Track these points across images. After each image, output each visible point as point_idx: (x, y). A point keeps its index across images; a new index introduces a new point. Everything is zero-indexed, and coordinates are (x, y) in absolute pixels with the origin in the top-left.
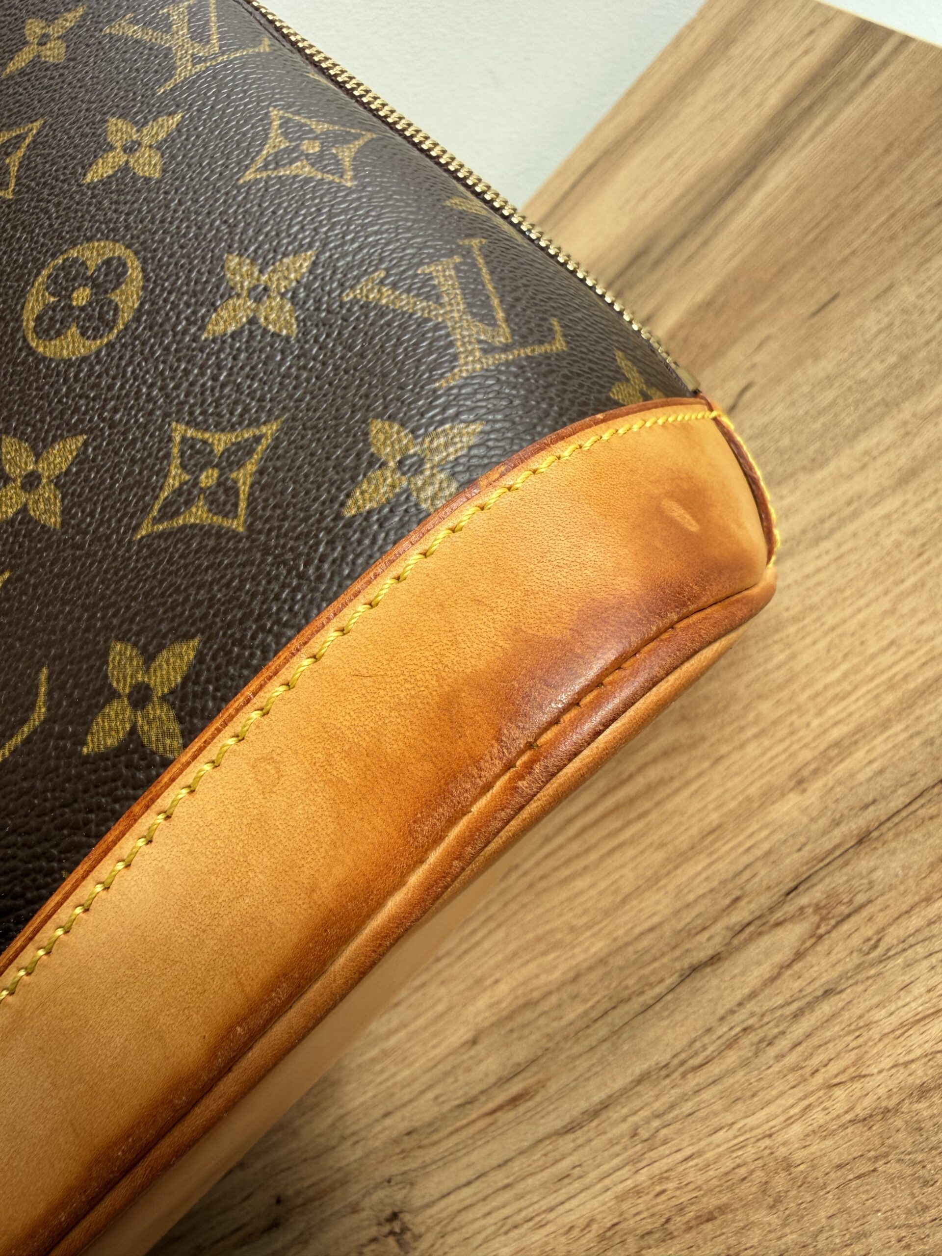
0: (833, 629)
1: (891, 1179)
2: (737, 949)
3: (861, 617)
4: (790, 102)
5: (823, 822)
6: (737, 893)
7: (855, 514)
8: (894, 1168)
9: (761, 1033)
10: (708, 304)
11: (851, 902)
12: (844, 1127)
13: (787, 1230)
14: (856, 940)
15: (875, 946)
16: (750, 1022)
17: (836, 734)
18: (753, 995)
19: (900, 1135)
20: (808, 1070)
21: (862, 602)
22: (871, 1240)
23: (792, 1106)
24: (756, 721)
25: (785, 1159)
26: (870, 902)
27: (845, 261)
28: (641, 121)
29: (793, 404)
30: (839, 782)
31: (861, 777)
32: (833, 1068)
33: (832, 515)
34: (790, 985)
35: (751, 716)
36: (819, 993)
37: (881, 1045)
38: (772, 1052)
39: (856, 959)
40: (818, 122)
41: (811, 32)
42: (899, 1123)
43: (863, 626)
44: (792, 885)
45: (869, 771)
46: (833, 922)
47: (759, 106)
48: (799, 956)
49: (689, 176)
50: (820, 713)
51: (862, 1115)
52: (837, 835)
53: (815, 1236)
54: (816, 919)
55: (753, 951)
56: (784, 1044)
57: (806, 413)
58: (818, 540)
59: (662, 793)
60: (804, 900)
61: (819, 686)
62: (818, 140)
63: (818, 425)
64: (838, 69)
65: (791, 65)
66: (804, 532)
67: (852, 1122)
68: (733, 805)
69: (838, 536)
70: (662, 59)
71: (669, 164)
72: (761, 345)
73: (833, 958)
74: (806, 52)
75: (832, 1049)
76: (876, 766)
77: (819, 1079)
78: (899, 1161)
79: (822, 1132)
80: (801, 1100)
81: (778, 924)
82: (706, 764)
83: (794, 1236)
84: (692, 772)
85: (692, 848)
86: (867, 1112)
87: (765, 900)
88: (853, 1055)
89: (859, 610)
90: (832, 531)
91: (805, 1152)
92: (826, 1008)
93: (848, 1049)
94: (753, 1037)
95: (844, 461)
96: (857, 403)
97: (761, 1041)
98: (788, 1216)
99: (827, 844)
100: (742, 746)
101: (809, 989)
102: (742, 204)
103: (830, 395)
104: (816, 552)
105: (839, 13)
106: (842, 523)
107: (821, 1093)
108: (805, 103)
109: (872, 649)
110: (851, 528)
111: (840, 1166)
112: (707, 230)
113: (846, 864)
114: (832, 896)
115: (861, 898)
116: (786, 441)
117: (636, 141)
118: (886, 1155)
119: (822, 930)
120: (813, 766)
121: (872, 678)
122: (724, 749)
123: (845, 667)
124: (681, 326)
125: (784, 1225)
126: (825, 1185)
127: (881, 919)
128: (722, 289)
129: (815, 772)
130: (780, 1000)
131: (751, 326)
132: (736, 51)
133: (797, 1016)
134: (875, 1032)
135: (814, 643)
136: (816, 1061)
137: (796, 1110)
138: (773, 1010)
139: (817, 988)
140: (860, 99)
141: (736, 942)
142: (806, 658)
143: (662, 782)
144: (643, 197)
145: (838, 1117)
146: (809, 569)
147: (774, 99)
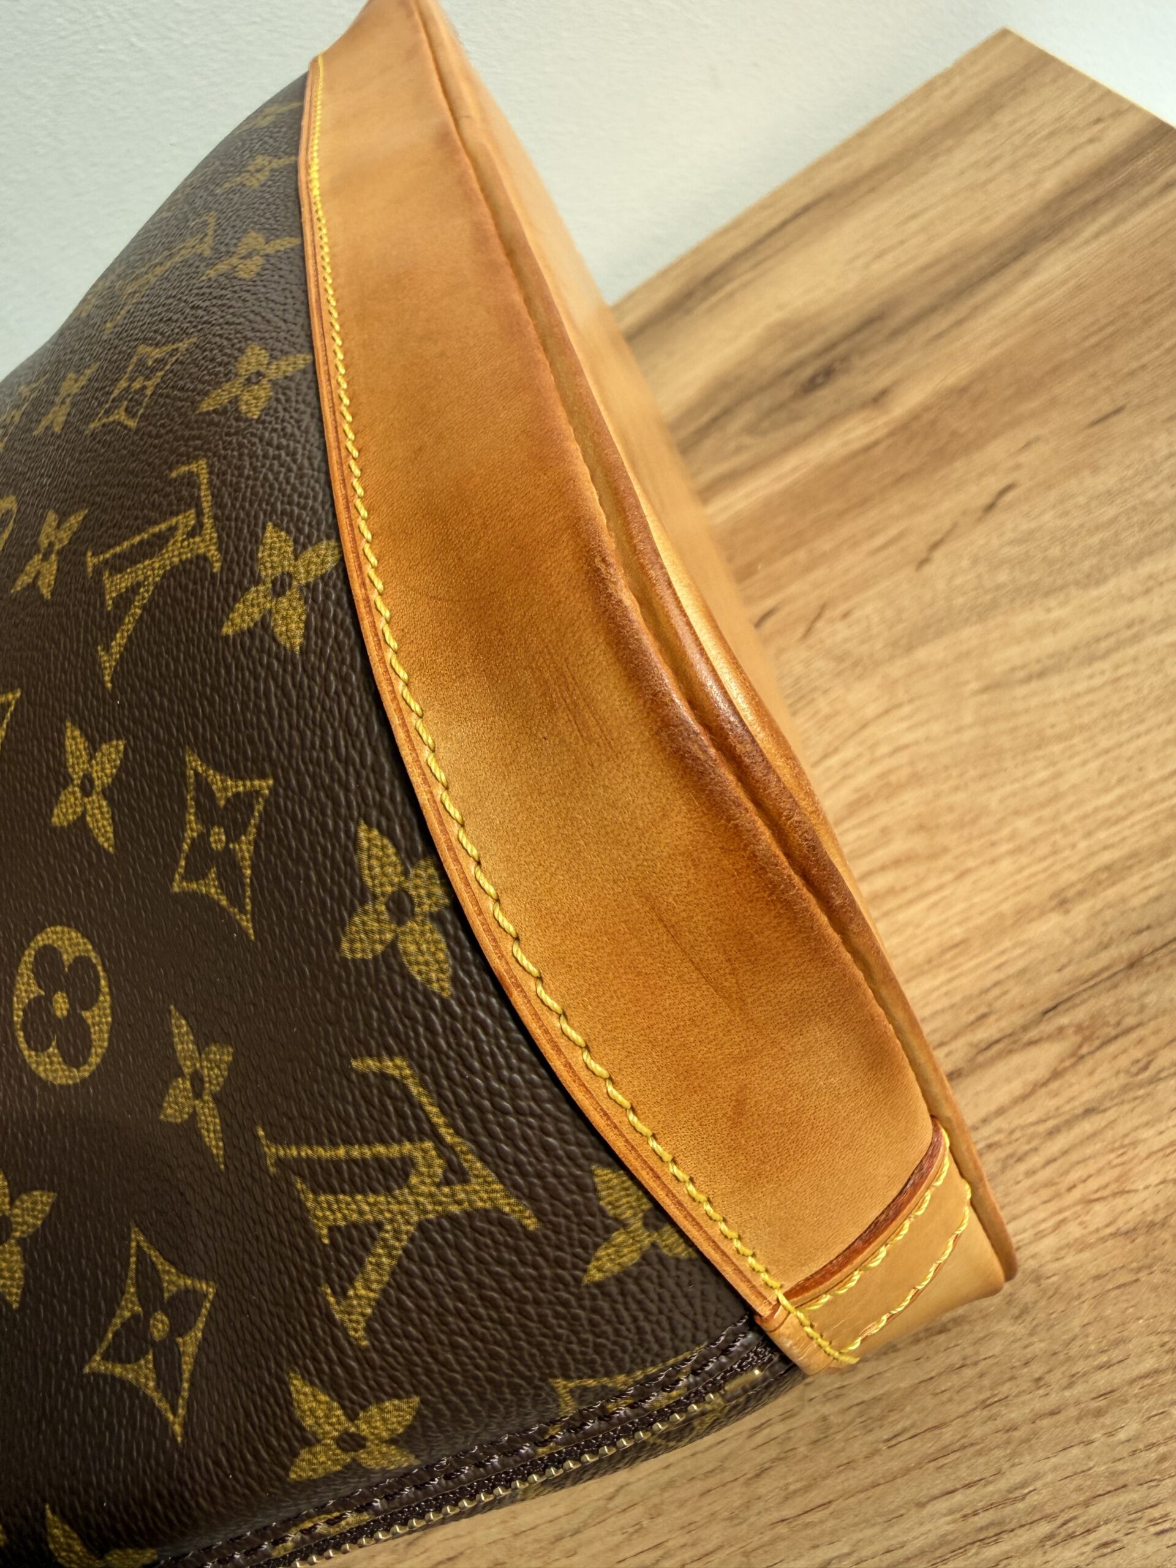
0: (1107, 751)
1: (1155, 1288)
2: (982, 1066)
3: (1141, 742)
4: (1069, 191)
5: (1088, 944)
6: (983, 1009)
7: (1136, 638)
8: (1157, 1278)
9: (1009, 1150)
10: (961, 391)
11: (1118, 1024)
12: (1104, 1240)
13: (1035, 1339)
14: (1124, 1061)
15: (1146, 1068)
16: (996, 1138)
17: (1106, 857)
18: (1001, 1111)
19: (1168, 1247)
20: (1063, 1187)
21: (1142, 728)
22: (1130, 1346)
23: (1044, 1220)
24: (1012, 837)
25: (1033, 1271)
26: (1140, 1025)
27: (1132, 374)
28: (876, 170)
29: (1066, 513)
30: (1110, 906)
31: (1136, 902)
32: (1093, 1184)
33: (1108, 635)
34: (1044, 1104)
35: (1006, 831)
36: (1079, 1111)
37: (1147, 1163)
38: (1022, 1168)
39: (1123, 1079)
40: (1105, 219)
41: (1098, 121)
42: (1165, 1235)
43: (1142, 751)
44: (1050, 1004)
45: (1143, 898)
46: (1097, 1043)
47: (1032, 185)
48: (1056, 1075)
49: (941, 245)
50: (1088, 834)
51: (1124, 1229)
52: (1104, 958)
53: (1068, 1344)
54: (1078, 1039)
55: (1002, 1068)
56: (1035, 1160)
57: (1082, 526)
58: (1091, 659)
59: (891, 903)
60: (1064, 1020)
61: (1089, 807)
62: (1103, 239)
63: (1095, 540)
64: (1130, 169)
65: (1074, 150)
66: (1075, 648)
67: (1114, 1235)
68: (981, 920)
69: (1117, 657)
70: (907, 103)
71: (914, 225)
72: (1028, 445)
73: (1096, 1078)
74: (1091, 141)
75: (1092, 1167)
76: (1152, 892)
77: (1076, 1194)
78: (1165, 1271)
79: (1081, 1246)
80: (1054, 1214)
81: (1032, 1043)
82: (949, 876)
83: (1042, 1345)
84: (931, 883)
85: (929, 961)
86: (1131, 1225)
87: (1017, 1019)
88: (1116, 1172)
89: (1138, 736)
90: (1107, 653)
91: (1057, 1265)
92: (1087, 1126)
93: (1110, 1165)
94: (1001, 1153)
95: (1126, 581)
96: (1142, 525)
97: (1010, 1156)
98: (1036, 1326)
99: (1095, 965)
100: (993, 861)
101: (1067, 1108)
102: (1007, 290)
103: (1110, 512)
104: (1088, 671)
105: (1133, 108)
106: (1119, 646)
107: (1078, 1208)
108: (1089, 196)
109: (1153, 774)
110: (1131, 651)
111: (1097, 1278)
112: (962, 309)
113: (1115, 986)
114: (1097, 1018)
115: (1130, 1021)
116: (1055, 551)
117: (872, 190)
118: (1150, 1266)
119: (1085, 1050)
120: (1079, 887)
121: (1151, 805)
122: (971, 863)
123: (1118, 791)
124: (926, 408)
125: (1031, 1334)
126: (1079, 1296)
127: (1153, 1043)
128: (980, 375)
129: (1081, 894)
130: (1033, 1117)
131: (1017, 422)
132: (1004, 118)
133: (1052, 1133)
134: (1142, 1150)
135: (1084, 763)
136: (1075, 1175)
137: (1050, 1223)
138: (1022, 1128)
139: (1078, 1105)
140: (1153, 207)
141: (981, 1059)
142: (1074, 777)
143: (891, 891)
144: (880, 255)
145: (1097, 1230)
146: (1079, 687)
147: (1050, 184)
